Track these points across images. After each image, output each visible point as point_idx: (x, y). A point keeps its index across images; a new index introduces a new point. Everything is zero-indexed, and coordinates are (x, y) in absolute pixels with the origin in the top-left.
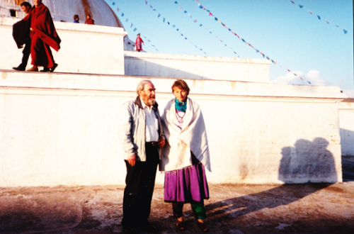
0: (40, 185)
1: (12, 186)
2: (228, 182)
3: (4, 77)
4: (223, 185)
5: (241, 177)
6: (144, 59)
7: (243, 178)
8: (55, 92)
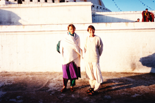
0: (39, 71)
1: (29, 71)
2: (125, 72)
3: (24, 28)
4: (122, 73)
5: (132, 69)
6: (106, 15)
7: (133, 70)
8: (43, 33)
